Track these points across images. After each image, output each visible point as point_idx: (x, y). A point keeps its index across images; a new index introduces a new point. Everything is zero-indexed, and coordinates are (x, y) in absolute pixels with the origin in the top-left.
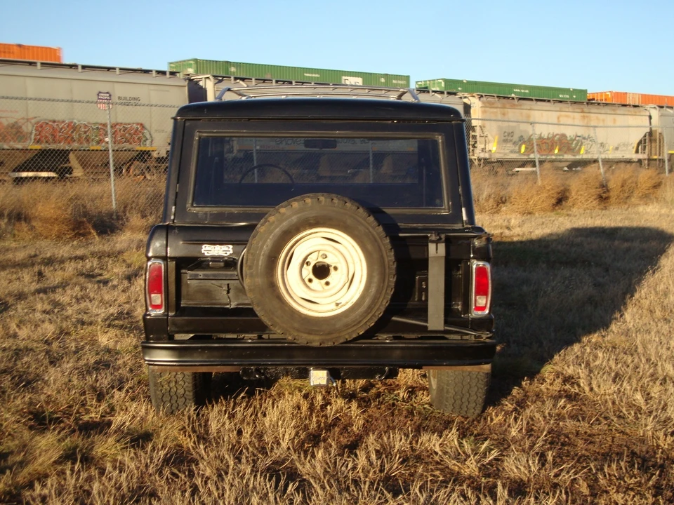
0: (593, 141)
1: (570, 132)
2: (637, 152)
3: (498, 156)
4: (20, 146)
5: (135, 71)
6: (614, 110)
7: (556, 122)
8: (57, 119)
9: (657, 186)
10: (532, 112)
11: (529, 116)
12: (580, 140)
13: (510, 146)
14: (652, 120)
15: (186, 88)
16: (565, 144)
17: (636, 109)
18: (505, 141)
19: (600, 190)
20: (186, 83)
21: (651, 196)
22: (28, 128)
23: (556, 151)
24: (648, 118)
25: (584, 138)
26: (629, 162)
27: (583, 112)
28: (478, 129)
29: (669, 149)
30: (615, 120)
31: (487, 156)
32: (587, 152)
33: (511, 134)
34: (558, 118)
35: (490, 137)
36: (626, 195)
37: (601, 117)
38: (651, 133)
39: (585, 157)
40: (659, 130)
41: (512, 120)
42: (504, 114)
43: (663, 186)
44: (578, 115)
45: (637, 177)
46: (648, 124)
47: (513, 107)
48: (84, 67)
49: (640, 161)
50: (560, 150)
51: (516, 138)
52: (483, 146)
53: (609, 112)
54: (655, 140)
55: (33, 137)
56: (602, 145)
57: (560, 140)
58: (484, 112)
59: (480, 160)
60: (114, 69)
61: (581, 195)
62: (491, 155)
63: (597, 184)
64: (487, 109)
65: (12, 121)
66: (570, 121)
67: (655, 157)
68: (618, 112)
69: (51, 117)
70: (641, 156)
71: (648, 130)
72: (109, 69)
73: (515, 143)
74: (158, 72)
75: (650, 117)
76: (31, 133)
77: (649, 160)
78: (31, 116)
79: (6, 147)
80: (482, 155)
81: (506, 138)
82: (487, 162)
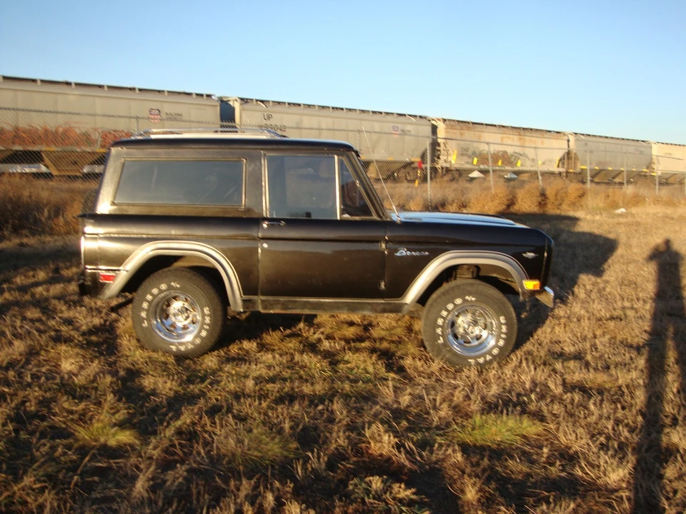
0: (526, 157)
1: (510, 150)
2: (558, 166)
3: (457, 166)
4: (88, 149)
5: (179, 93)
6: (542, 135)
7: (500, 142)
8: (118, 129)
9: (582, 196)
10: (482, 134)
11: (480, 137)
12: (518, 156)
13: (466, 158)
14: (570, 143)
15: (218, 109)
16: (507, 159)
17: (558, 134)
18: (462, 155)
19: (540, 199)
20: (218, 104)
21: (578, 204)
22: (96, 136)
23: (500, 163)
24: (566, 142)
25: (520, 155)
26: (552, 173)
27: (520, 135)
28: (442, 145)
29: (581, 165)
30: (543, 142)
31: (448, 165)
32: (522, 165)
33: (467, 150)
34: (502, 139)
35: (451, 151)
36: (558, 202)
37: (533, 139)
38: (569, 153)
39: (521, 168)
40: (574, 151)
41: (468, 139)
42: (461, 134)
43: (586, 196)
44: (516, 138)
45: (566, 188)
46: (566, 147)
47: (469, 129)
48: (140, 90)
49: (560, 173)
50: (502, 163)
51: (470, 153)
52: (445, 158)
53: (538, 135)
54: (571, 158)
55: (99, 143)
56: (533, 160)
57: (503, 156)
58: (447, 132)
59: (442, 168)
60: (164, 91)
61: (525, 202)
62: (451, 165)
63: (538, 194)
64: (449, 130)
65: (84, 130)
66: (510, 142)
67: (571, 171)
68: (546, 136)
69: (114, 128)
70: (561, 170)
71: (567, 151)
72: (159, 91)
73: (469, 157)
74: (197, 95)
75: (568, 141)
76: (97, 141)
77: (567, 172)
78: (98, 126)
79: (79, 150)
80: (445, 165)
81: (463, 153)
82: (448, 170)
